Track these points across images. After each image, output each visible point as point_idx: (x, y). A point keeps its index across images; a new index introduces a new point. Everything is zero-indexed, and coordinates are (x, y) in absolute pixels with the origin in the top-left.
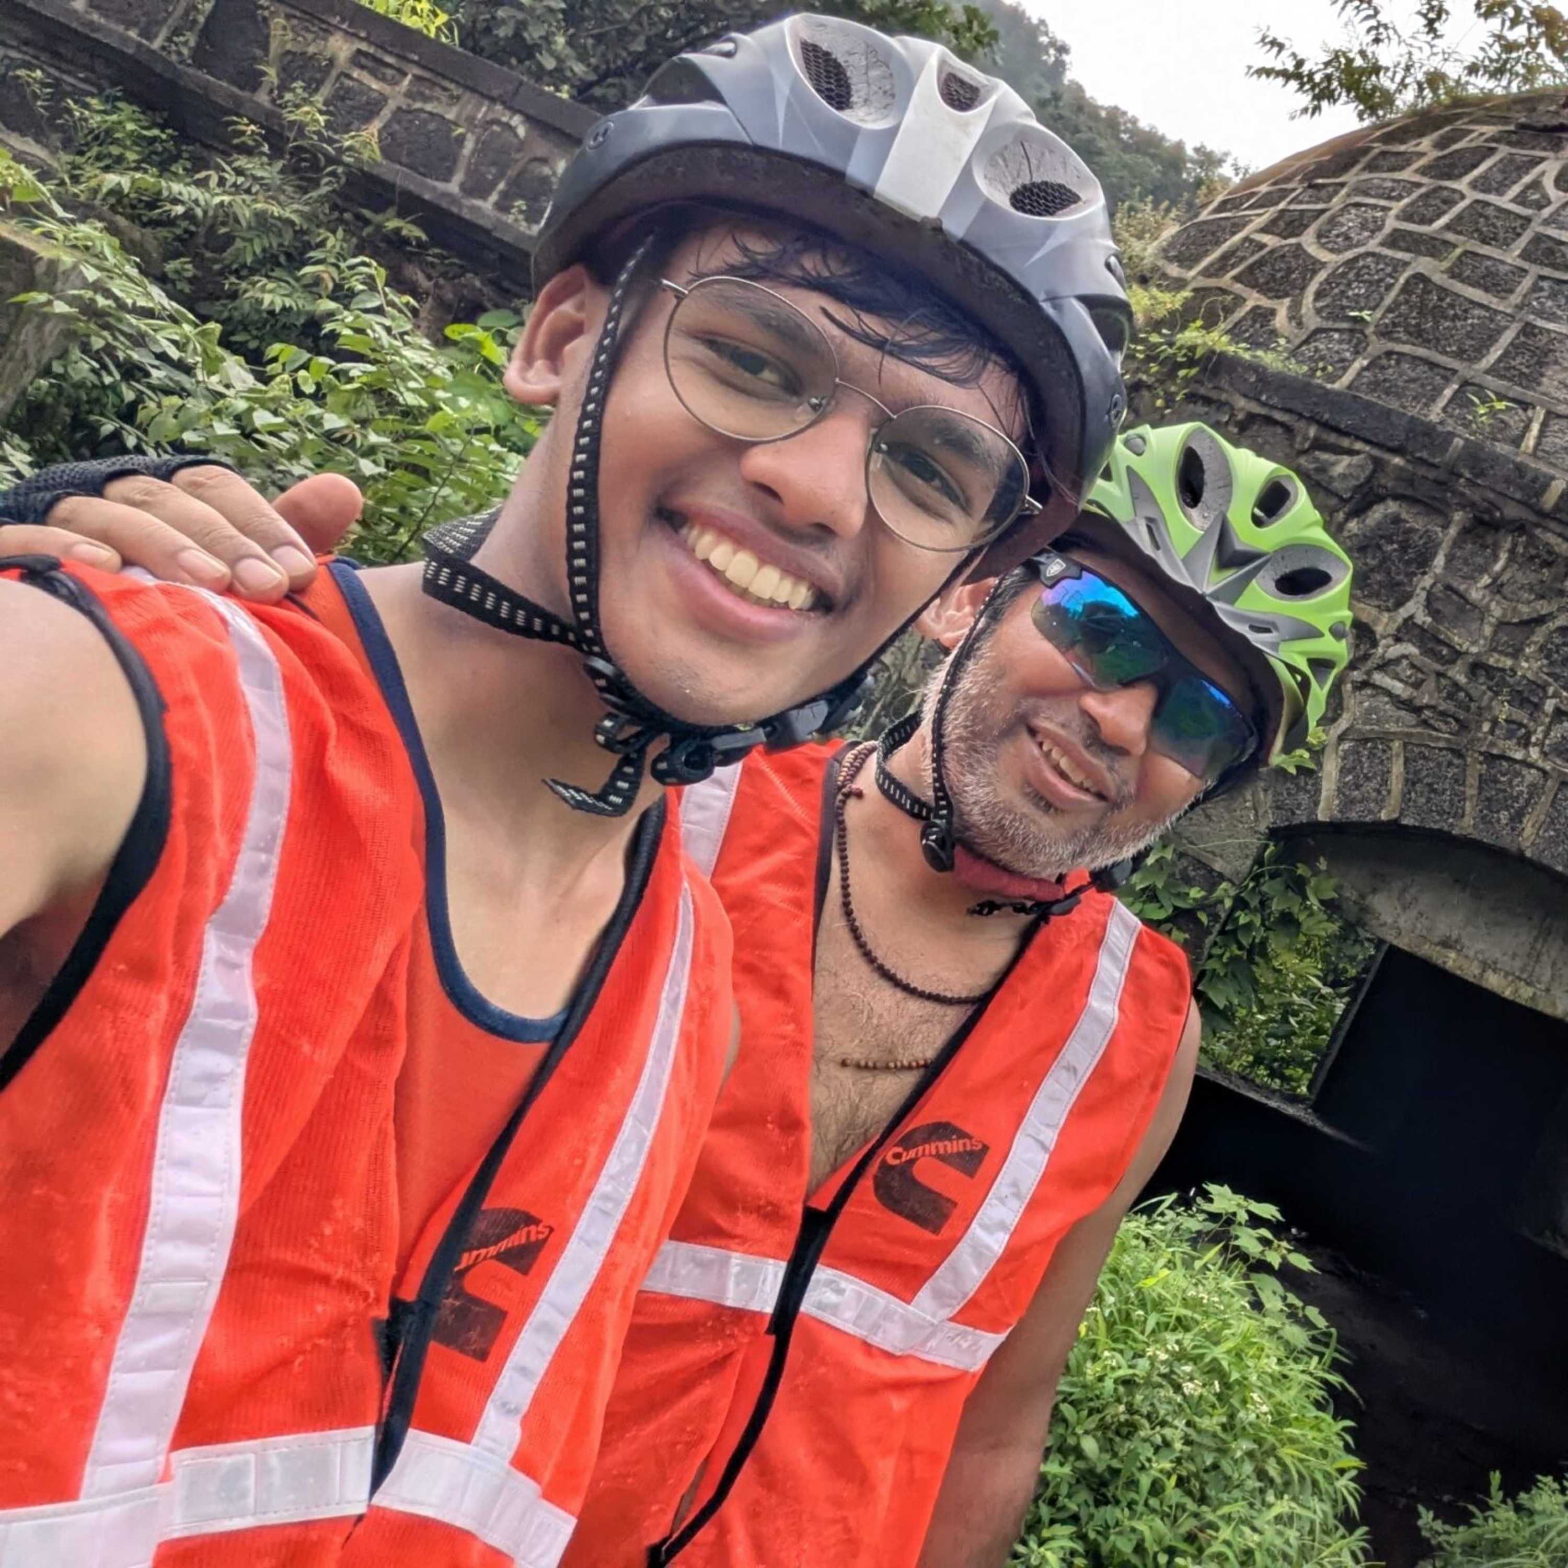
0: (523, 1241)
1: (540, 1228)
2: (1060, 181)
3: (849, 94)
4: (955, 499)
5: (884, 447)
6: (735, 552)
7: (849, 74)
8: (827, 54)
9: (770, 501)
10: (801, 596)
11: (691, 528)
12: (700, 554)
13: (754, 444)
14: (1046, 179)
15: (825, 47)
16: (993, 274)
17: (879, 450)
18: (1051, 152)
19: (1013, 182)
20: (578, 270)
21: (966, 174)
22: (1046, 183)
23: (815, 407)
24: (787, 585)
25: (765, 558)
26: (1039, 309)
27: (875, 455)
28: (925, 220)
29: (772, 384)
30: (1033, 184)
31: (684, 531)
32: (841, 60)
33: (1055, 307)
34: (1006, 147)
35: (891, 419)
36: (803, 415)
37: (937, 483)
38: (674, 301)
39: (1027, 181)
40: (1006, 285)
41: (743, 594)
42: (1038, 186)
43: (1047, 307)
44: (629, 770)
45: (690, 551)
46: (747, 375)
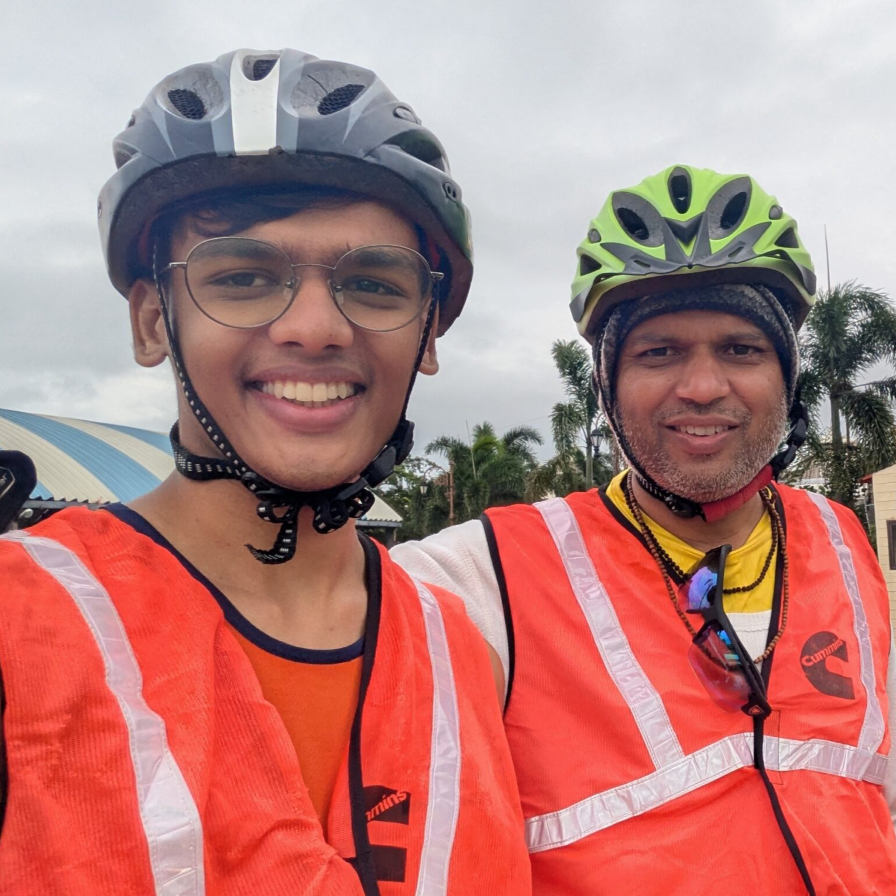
0: (391, 805)
1: (398, 794)
2: (347, 84)
3: (203, 107)
4: (398, 294)
5: (339, 287)
6: (295, 385)
7: (198, 95)
8: (185, 91)
9: (295, 349)
10: (344, 391)
11: (267, 385)
12: (278, 396)
13: (270, 324)
14: (336, 87)
15: (182, 88)
16: (326, 158)
17: (338, 291)
18: (331, 70)
19: (316, 100)
20: (139, 282)
21: (280, 111)
22: (338, 90)
23: (290, 287)
24: (333, 388)
25: (312, 381)
26: (365, 162)
27: (337, 294)
28: (271, 151)
29: (262, 286)
30: (330, 95)
31: (265, 389)
32: (192, 90)
33: (373, 156)
34: (299, 84)
35: (333, 271)
36: (287, 294)
37: (381, 290)
38: (183, 271)
39: (325, 95)
40: (338, 160)
41: (313, 405)
42: (333, 94)
43: (370, 159)
44: (289, 531)
45: (272, 397)
46: (246, 288)
